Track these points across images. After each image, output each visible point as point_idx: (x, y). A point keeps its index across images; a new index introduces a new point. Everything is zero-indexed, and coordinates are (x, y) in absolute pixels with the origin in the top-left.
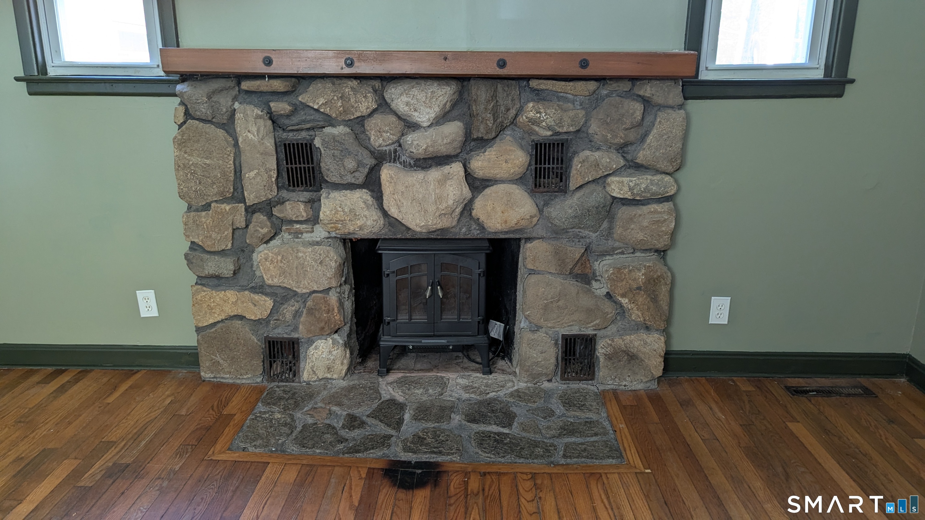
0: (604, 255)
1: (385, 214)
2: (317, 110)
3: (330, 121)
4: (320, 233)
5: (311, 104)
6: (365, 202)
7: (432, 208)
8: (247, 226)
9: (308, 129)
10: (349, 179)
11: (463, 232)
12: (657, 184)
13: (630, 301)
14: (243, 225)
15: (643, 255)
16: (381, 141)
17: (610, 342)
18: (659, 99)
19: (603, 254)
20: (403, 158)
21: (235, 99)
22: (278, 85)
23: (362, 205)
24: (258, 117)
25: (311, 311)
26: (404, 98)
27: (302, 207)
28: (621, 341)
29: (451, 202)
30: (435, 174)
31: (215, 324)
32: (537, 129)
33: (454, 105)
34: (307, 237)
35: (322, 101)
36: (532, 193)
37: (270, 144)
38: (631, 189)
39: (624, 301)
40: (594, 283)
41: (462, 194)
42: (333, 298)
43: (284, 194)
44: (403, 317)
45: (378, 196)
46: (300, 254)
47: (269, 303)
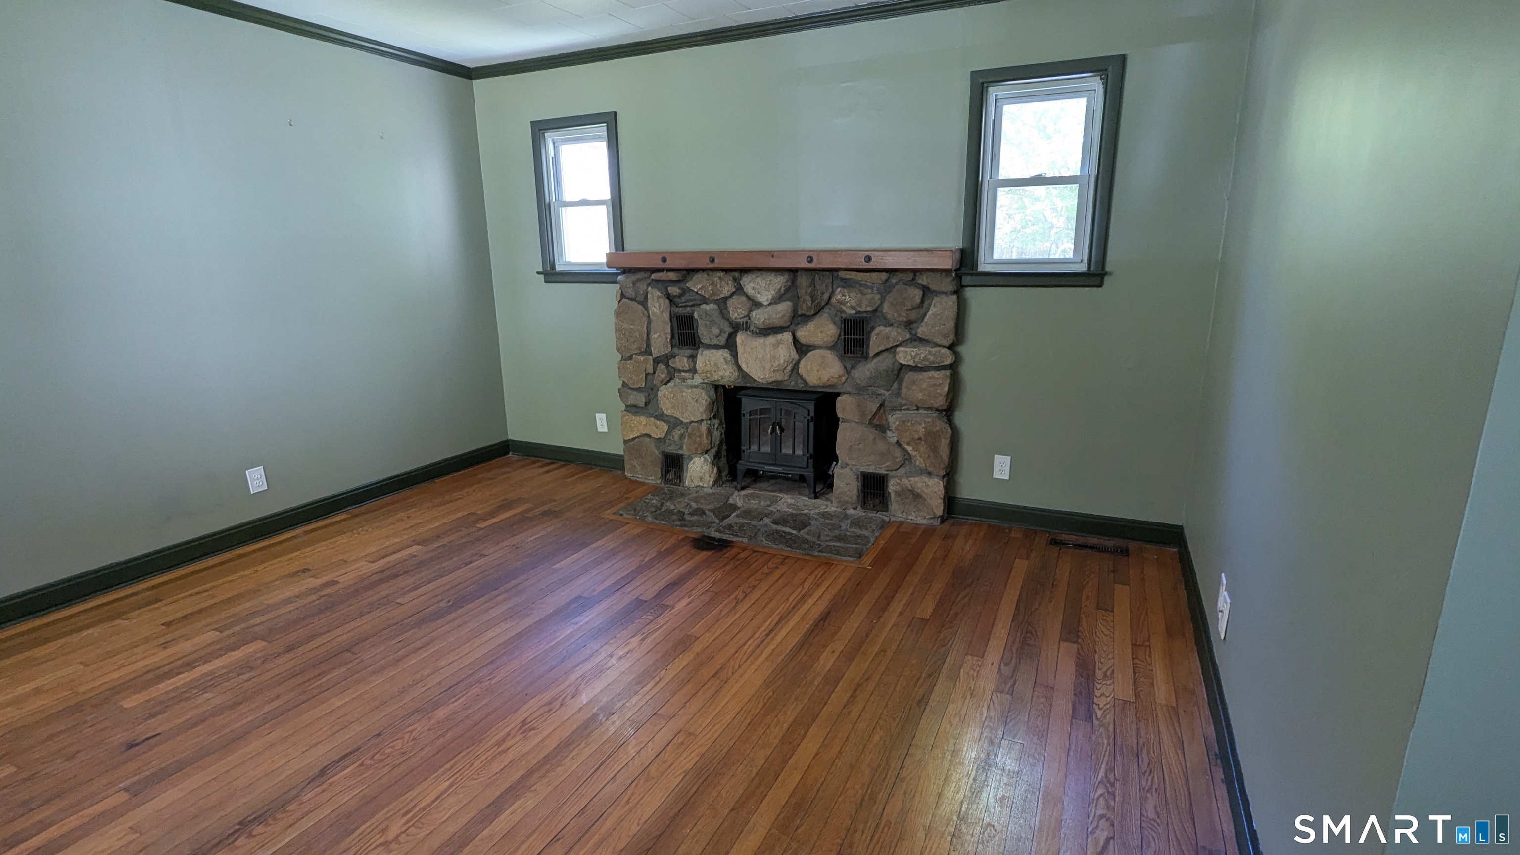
0: (895, 410)
1: (739, 368)
2: (697, 293)
3: (705, 301)
4: (698, 380)
5: (693, 289)
6: (725, 359)
7: (768, 366)
8: (654, 373)
9: (691, 306)
10: (715, 342)
11: (791, 385)
12: (934, 355)
13: (913, 449)
14: (652, 371)
15: (926, 412)
16: (736, 315)
17: (898, 481)
18: (933, 287)
19: (893, 409)
20: (752, 327)
21: (649, 285)
22: (672, 276)
23: (723, 361)
24: (659, 297)
25: (690, 436)
26: (752, 285)
27: (685, 360)
28: (907, 482)
29: (782, 361)
30: (771, 340)
31: (634, 439)
32: (844, 308)
33: (787, 290)
34: (689, 382)
35: (699, 286)
36: (841, 359)
37: (666, 316)
38: (913, 358)
39: (909, 449)
40: (888, 432)
41: (790, 356)
42: (704, 427)
43: (676, 351)
44: (754, 448)
45: (735, 355)
46: (684, 394)
47: (665, 427)
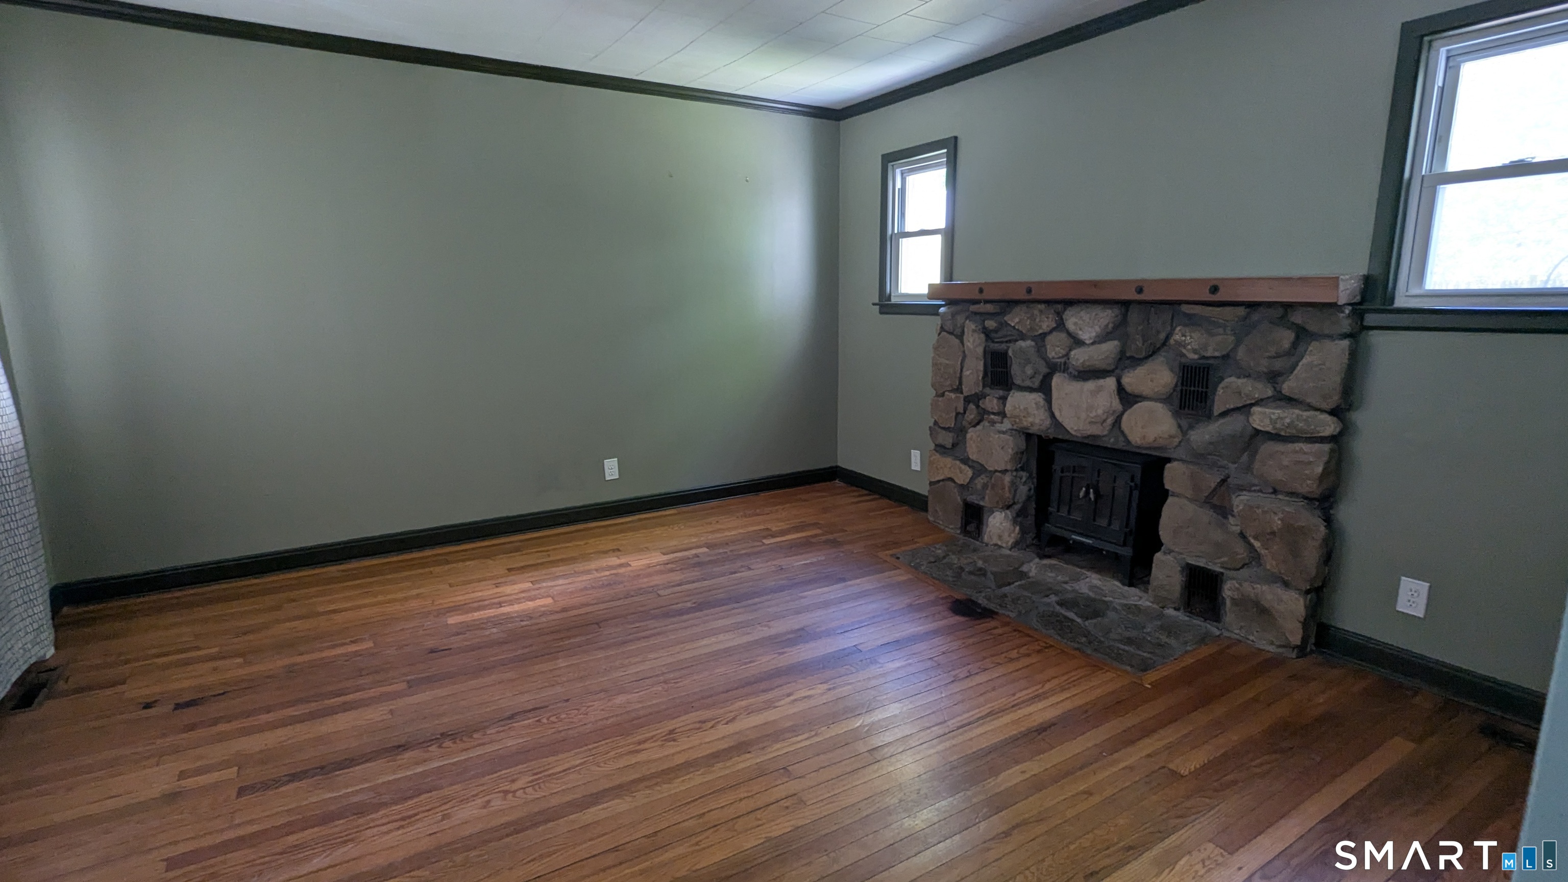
0: (1242, 490)
1: (1053, 416)
2: (1014, 327)
3: (1023, 337)
4: (1006, 425)
5: (1009, 322)
6: (1036, 404)
7: (1083, 415)
8: (965, 413)
9: (1007, 342)
10: (1028, 383)
11: (1110, 442)
12: (1306, 420)
13: (1262, 545)
14: (962, 411)
15: (1287, 498)
16: (1053, 354)
17: (1237, 585)
18: (1312, 327)
19: (1241, 488)
20: (1070, 370)
21: (967, 318)
22: (989, 308)
23: (1034, 406)
24: (974, 331)
25: (993, 488)
26: (1073, 320)
27: (995, 401)
28: (1250, 589)
29: (1100, 412)
30: (1090, 385)
31: (939, 481)
32: (1184, 351)
33: (1116, 327)
34: (998, 426)
35: (1017, 320)
36: (1176, 414)
37: (980, 350)
38: (1273, 422)
39: (1257, 544)
40: (1230, 517)
41: (1111, 406)
42: (1007, 478)
43: (987, 390)
44: (1064, 512)
45: (1049, 400)
46: (991, 439)
47: (970, 473)
